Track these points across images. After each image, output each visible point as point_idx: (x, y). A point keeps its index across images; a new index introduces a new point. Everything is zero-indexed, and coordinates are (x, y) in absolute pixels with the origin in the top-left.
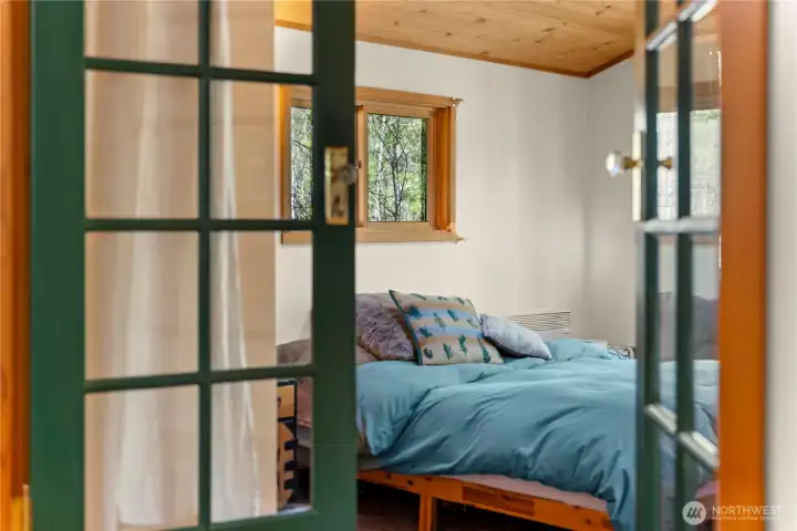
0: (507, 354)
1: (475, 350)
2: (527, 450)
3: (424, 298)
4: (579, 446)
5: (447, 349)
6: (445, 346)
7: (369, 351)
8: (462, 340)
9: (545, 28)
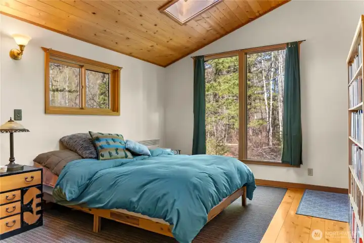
0: (135, 154)
1: (122, 154)
2: (135, 199)
3: (103, 134)
4: (158, 197)
5: (110, 153)
6: (109, 153)
7: (80, 155)
8: (117, 150)
9: (151, 45)
